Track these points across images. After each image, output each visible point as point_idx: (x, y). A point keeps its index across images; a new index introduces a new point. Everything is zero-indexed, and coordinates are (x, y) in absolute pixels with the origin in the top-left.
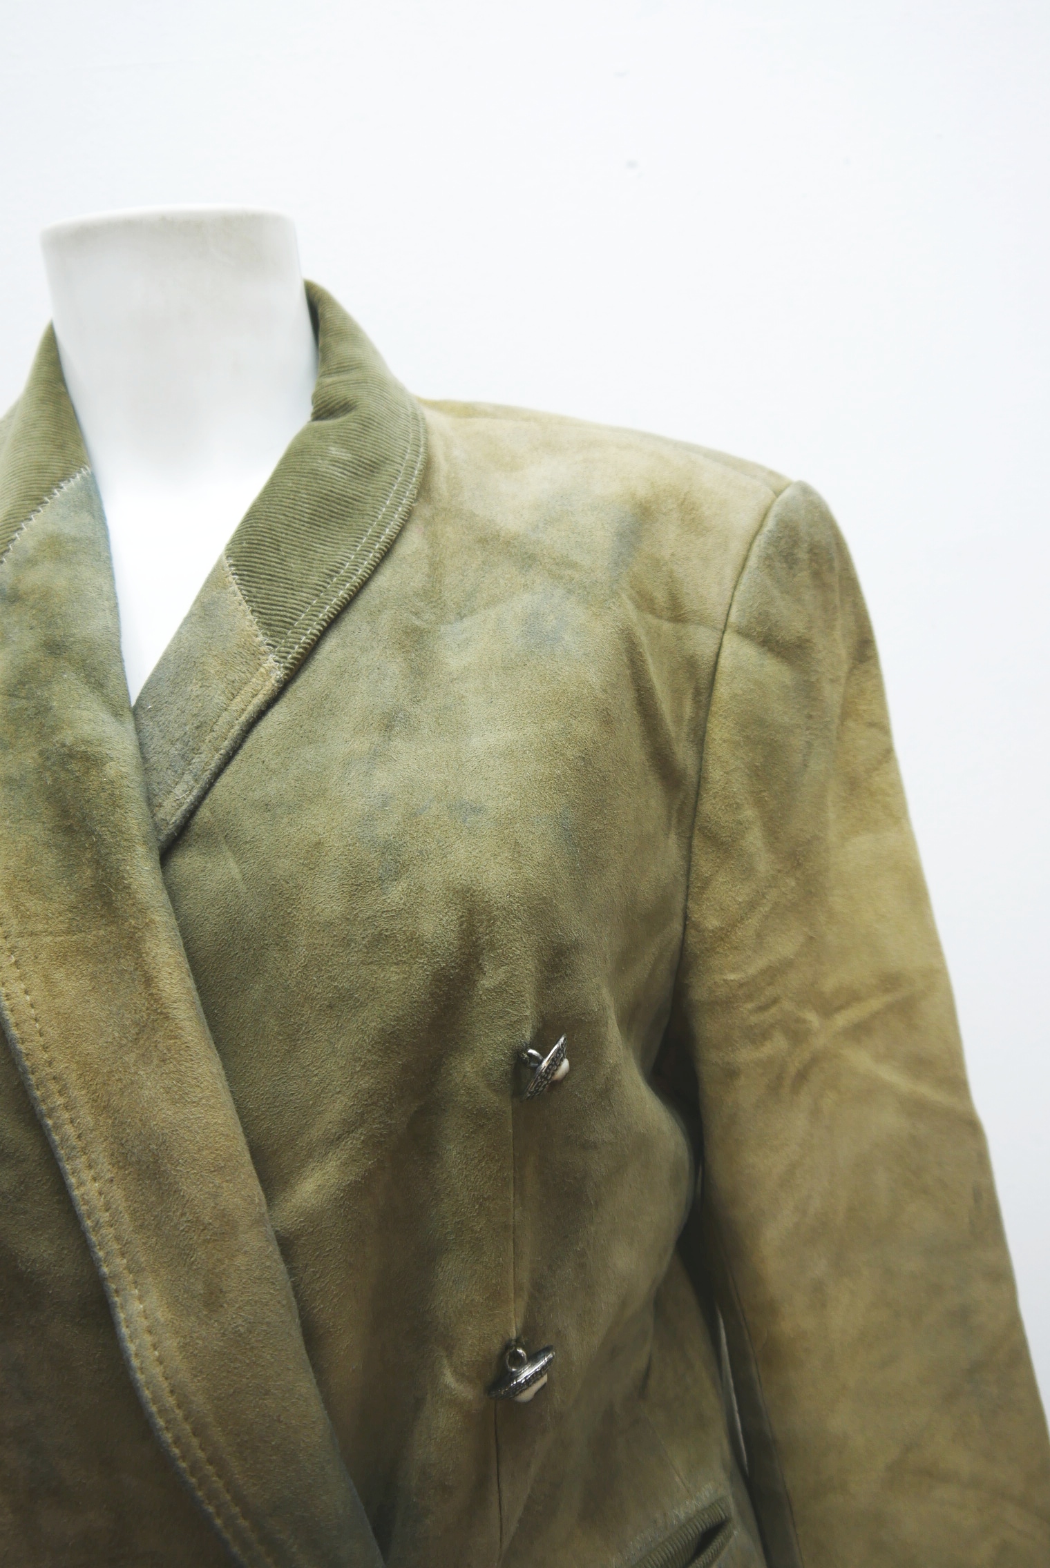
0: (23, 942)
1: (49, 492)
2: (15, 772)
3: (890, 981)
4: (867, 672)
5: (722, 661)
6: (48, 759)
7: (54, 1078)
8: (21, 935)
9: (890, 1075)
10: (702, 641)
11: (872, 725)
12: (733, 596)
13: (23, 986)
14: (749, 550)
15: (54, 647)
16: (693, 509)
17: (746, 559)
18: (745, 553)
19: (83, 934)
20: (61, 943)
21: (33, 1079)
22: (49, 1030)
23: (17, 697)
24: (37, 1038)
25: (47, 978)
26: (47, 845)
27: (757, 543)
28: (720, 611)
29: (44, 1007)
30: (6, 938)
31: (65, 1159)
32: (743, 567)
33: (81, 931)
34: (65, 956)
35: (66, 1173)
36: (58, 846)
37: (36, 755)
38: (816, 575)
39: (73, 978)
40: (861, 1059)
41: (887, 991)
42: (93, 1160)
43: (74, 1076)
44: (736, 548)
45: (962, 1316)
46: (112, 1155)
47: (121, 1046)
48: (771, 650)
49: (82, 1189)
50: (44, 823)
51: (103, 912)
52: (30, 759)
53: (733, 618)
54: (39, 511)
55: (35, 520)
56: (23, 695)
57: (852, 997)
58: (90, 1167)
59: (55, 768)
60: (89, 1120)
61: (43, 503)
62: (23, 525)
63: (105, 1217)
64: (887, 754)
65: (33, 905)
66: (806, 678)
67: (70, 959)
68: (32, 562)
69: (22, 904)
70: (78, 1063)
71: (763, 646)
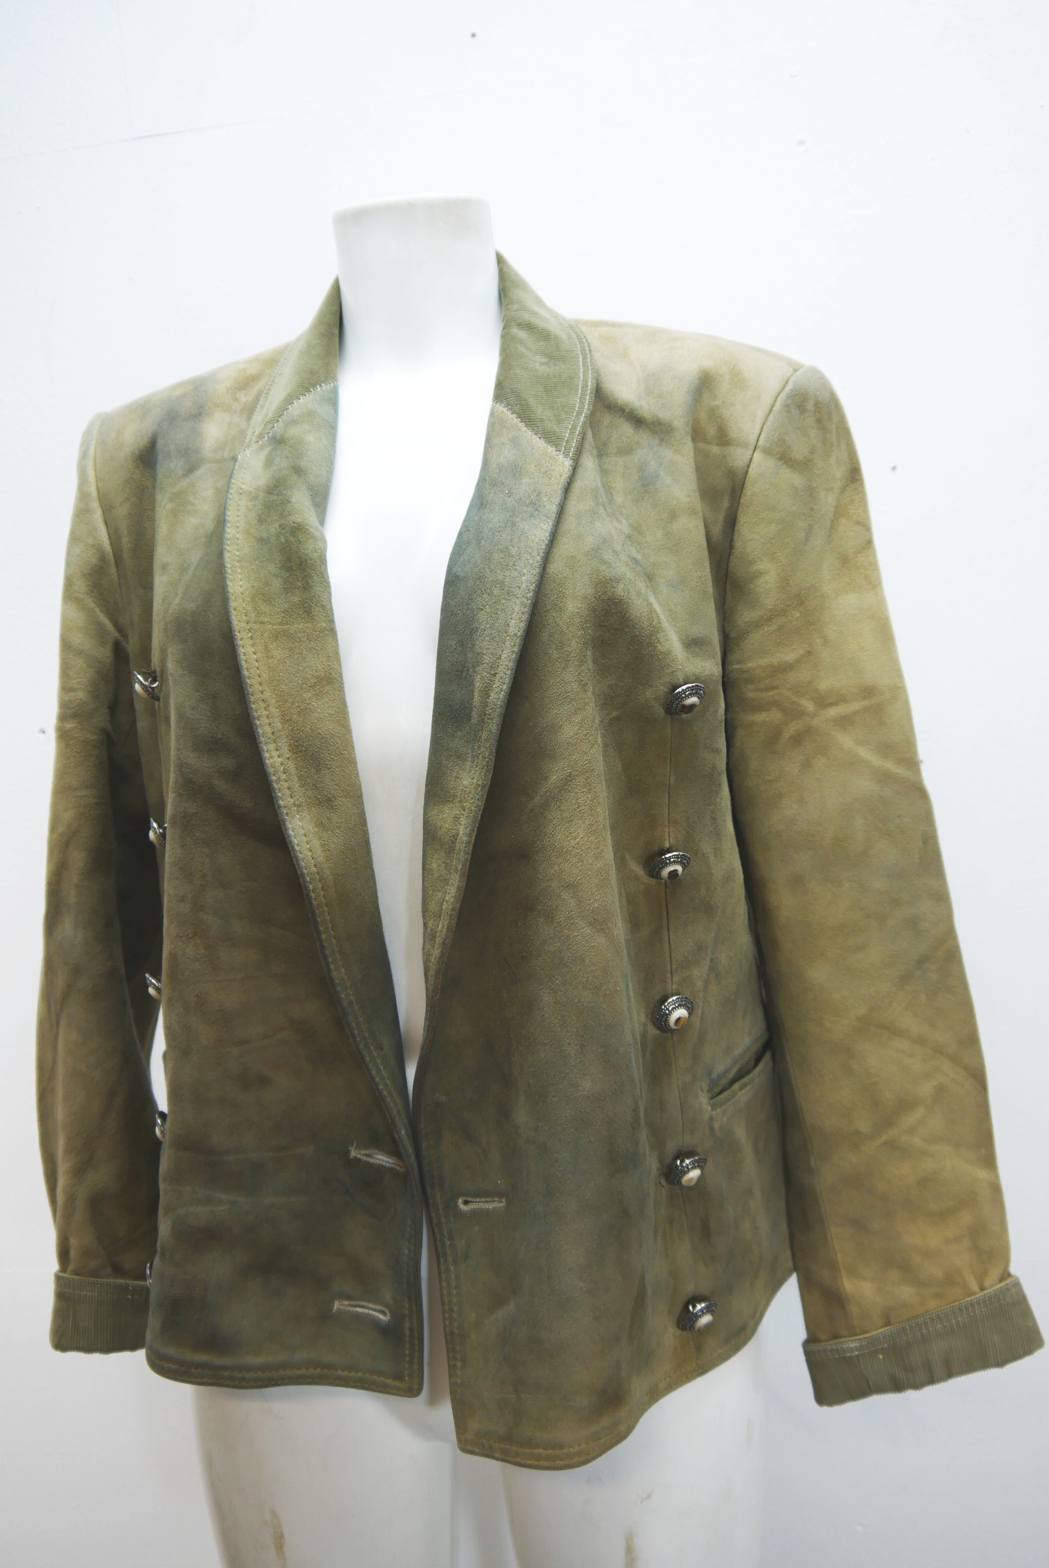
0: (256, 627)
1: (314, 386)
2: (265, 535)
3: (868, 692)
4: (855, 489)
5: (750, 470)
6: (284, 529)
7: (263, 700)
8: (256, 622)
9: (864, 753)
10: (739, 457)
11: (858, 523)
12: (762, 429)
13: (253, 650)
14: (775, 401)
15: (298, 471)
16: (739, 374)
17: (773, 406)
18: (772, 402)
19: (289, 626)
20: (276, 629)
21: (252, 699)
22: (264, 675)
23: (272, 494)
24: (257, 677)
25: (266, 649)
26: (276, 576)
27: (781, 396)
28: (753, 438)
29: (263, 663)
30: (247, 623)
31: (264, 742)
32: (770, 411)
33: (288, 624)
34: (277, 637)
35: (263, 750)
36: (281, 577)
37: (277, 527)
38: (819, 421)
39: (279, 649)
40: (846, 740)
41: (865, 698)
42: (279, 746)
43: (274, 701)
44: (767, 400)
45: (913, 923)
46: (290, 745)
47: (302, 689)
48: (786, 463)
49: (272, 760)
50: (276, 564)
51: (303, 616)
52: (274, 528)
53: (761, 443)
54: (305, 395)
55: (302, 400)
56: (275, 493)
57: (840, 699)
58: (277, 750)
59: (287, 535)
60: (279, 725)
61: (309, 391)
62: (295, 401)
63: (284, 777)
64: (869, 543)
65: (264, 607)
66: (809, 484)
67: (279, 638)
68: (295, 422)
69: (259, 607)
70: (276, 695)
71: (780, 461)
